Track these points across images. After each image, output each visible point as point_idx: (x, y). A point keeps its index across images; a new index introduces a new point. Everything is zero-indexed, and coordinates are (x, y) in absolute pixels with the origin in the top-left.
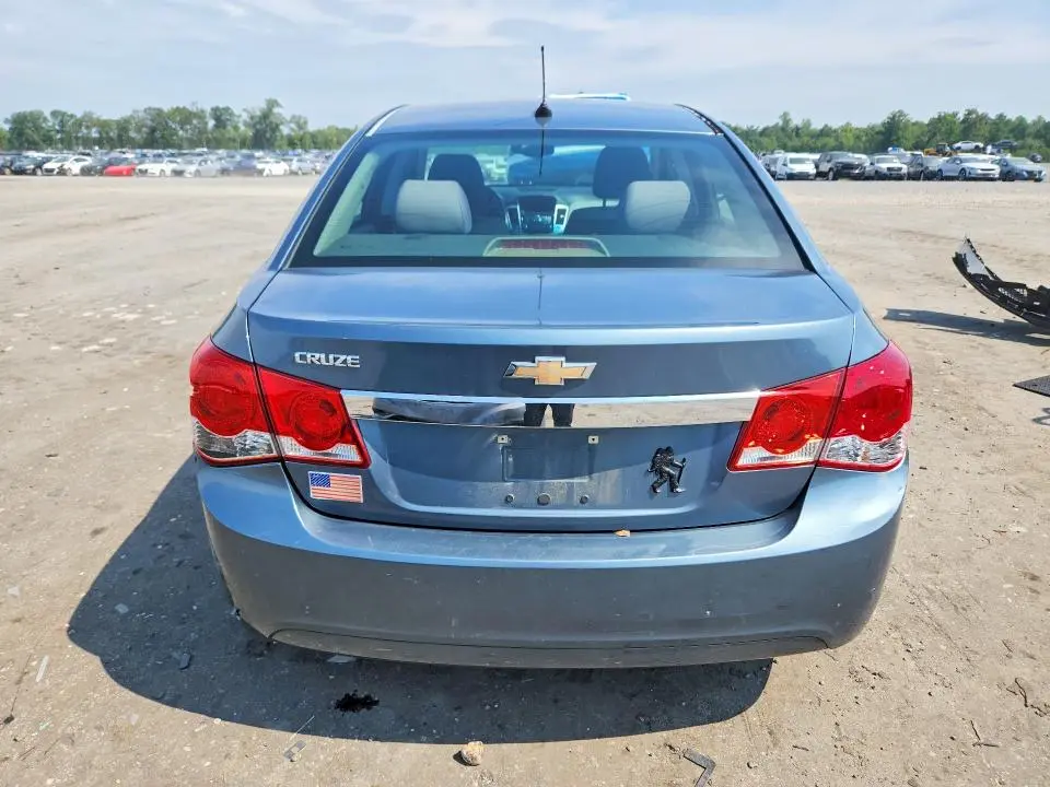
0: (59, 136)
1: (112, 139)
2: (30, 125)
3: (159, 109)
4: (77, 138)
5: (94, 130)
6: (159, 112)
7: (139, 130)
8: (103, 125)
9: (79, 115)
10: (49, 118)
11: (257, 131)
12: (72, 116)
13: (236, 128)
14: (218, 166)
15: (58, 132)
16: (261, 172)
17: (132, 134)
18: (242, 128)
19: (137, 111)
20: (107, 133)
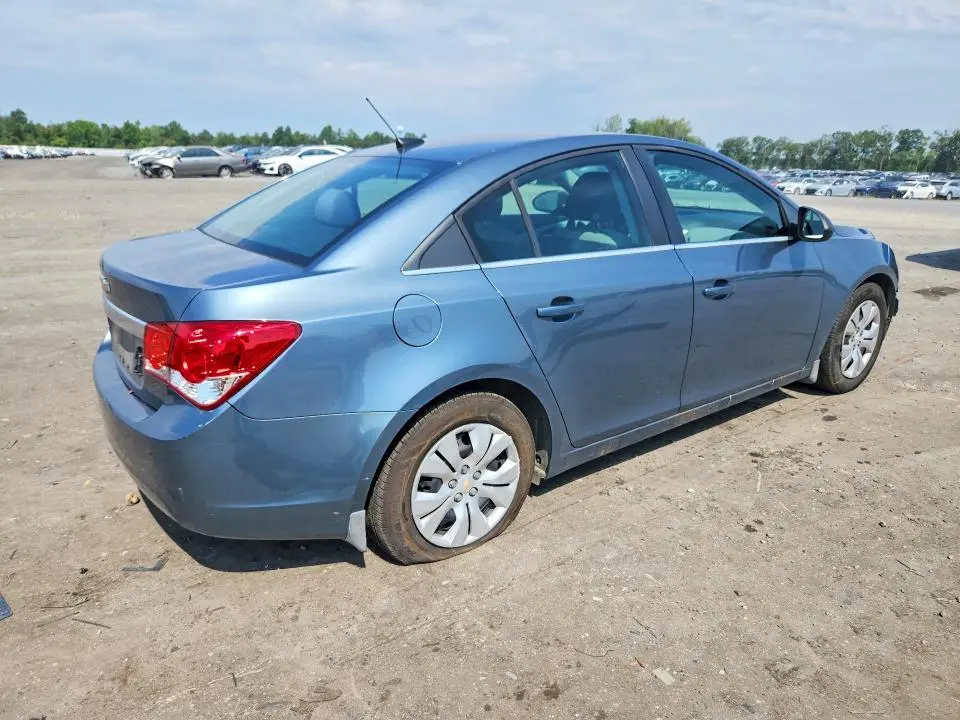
0: (753, 158)
1: (795, 161)
2: (734, 148)
3: (846, 134)
4: (767, 159)
5: (783, 152)
6: (846, 136)
7: (821, 153)
8: (792, 149)
9: (775, 140)
10: (751, 143)
11: (943, 153)
12: (769, 141)
13: (921, 150)
14: (854, 186)
15: (754, 154)
16: (900, 195)
17: (815, 157)
18: (927, 150)
19: (826, 136)
20: (793, 155)
